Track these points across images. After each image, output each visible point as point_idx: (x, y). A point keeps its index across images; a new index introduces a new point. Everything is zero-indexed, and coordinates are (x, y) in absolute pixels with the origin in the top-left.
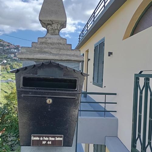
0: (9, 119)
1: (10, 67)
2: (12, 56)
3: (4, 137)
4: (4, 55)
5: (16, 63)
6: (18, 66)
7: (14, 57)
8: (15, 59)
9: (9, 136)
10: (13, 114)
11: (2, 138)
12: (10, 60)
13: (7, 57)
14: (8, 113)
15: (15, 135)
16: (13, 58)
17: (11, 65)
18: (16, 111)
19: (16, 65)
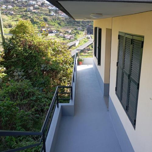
0: (14, 53)
1: (30, 20)
2: (32, 8)
3: (11, 73)
4: (23, 9)
5: (36, 16)
6: (38, 19)
7: (34, 9)
8: (34, 12)
9: (16, 71)
10: (18, 48)
11: (9, 74)
12: (29, 14)
13: (26, 10)
14: (14, 47)
15: (23, 70)
16: (33, 11)
17: (32, 19)
18: (22, 44)
19: (36, 18)
